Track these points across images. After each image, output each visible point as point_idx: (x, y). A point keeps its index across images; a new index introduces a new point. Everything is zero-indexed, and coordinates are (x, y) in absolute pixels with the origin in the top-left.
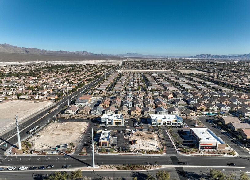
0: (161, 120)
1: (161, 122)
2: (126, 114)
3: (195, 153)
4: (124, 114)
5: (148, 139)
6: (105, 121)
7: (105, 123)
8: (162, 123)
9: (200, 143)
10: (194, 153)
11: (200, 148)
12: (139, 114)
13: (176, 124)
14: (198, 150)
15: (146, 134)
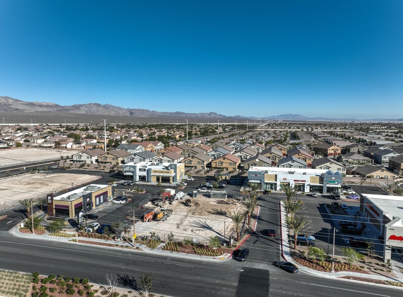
0: (276, 176)
1: (276, 180)
2: (199, 167)
3: (360, 271)
4: (196, 167)
5: (209, 212)
6: (132, 172)
7: (132, 178)
8: (278, 183)
9: (388, 234)
10: (357, 270)
11: (388, 255)
12: (230, 169)
13: (320, 189)
14: (378, 262)
15: (216, 203)
